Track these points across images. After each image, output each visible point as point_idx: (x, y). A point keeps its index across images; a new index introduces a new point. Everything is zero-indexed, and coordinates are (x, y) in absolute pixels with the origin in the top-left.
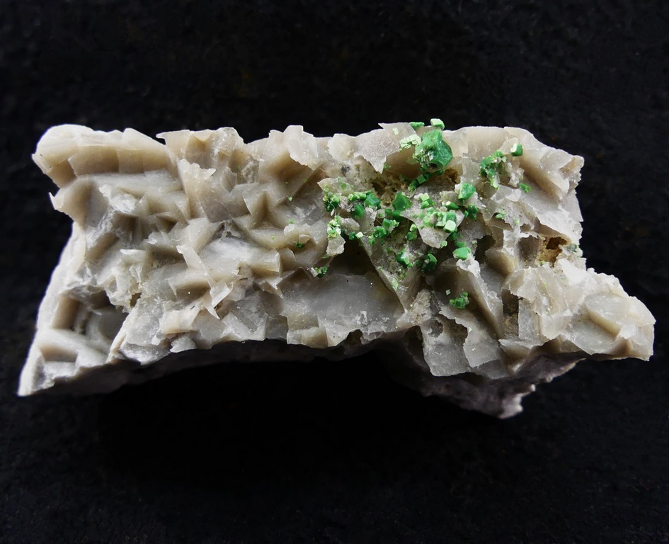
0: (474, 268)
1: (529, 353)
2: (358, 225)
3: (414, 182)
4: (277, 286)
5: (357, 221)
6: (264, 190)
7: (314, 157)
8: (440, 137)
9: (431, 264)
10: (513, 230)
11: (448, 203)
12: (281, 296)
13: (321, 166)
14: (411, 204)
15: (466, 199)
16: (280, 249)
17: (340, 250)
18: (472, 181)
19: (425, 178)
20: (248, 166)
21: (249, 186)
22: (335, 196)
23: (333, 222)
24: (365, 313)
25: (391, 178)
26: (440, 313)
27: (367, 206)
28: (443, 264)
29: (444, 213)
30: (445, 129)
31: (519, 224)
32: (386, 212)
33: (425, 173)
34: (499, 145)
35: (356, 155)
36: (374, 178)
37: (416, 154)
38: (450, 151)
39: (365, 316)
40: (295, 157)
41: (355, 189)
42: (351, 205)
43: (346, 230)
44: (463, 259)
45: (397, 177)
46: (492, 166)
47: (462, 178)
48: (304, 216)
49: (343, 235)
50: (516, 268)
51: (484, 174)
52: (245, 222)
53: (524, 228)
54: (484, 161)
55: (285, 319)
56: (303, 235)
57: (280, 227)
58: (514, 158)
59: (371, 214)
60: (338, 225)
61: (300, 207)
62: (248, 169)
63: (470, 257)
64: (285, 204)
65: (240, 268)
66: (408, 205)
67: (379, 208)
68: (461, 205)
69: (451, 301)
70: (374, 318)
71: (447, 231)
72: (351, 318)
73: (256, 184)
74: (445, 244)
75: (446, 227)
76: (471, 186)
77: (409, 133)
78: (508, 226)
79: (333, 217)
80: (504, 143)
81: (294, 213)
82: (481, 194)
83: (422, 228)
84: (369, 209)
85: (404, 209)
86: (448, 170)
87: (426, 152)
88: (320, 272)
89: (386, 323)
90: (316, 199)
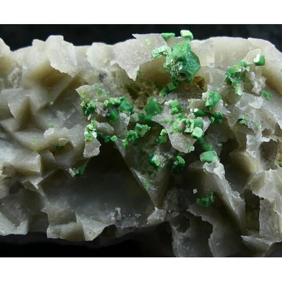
0: (219, 170)
1: (268, 249)
2: (112, 129)
3: (164, 89)
4: (38, 185)
5: (111, 125)
6: (28, 95)
7: (73, 65)
8: (189, 49)
9: (180, 165)
10: (255, 135)
11: (196, 110)
12: (43, 194)
13: (79, 73)
14: (162, 109)
15: (213, 106)
16: (42, 152)
17: (96, 152)
18: (218, 89)
19: (175, 85)
20: (14, 72)
21: (14, 91)
22: (91, 102)
23: (90, 126)
24: (119, 209)
25: (144, 84)
26: (187, 210)
27: (121, 112)
28: (191, 166)
29: (191, 121)
30: (194, 39)
31: (261, 129)
32: (139, 117)
33: (175, 81)
34: (243, 54)
35: (112, 63)
36: (128, 84)
37: (167, 64)
38: (198, 62)
39: (119, 213)
40: (55, 66)
41: (112, 94)
42: (107, 111)
43: (102, 134)
44: (209, 162)
45: (149, 83)
46: (237, 75)
47: (209, 87)
48: (64, 119)
49: (99, 138)
50: (258, 169)
51: (229, 82)
52: (9, 125)
53: (266, 133)
54: (230, 71)
55: (45, 215)
56: (62, 139)
57: (42, 130)
58: (257, 67)
59: (124, 119)
60: (94, 129)
61: (61, 110)
62: (14, 75)
63: (216, 159)
64: (47, 109)
65: (4, 168)
66: (159, 110)
67: (132, 113)
68: (206, 112)
69: (198, 200)
70: (127, 213)
71: (195, 137)
72: (107, 214)
73: (21, 89)
74: (193, 149)
75: (194, 134)
76: (217, 95)
77: (161, 44)
78: (251, 131)
79: (89, 122)
80: (248, 54)
81: (55, 116)
82: (226, 100)
83: (171, 133)
84: (123, 115)
85: (156, 114)
86: (196, 78)
87: (176, 62)
88: (78, 172)
89: (138, 219)
90: (75, 104)
